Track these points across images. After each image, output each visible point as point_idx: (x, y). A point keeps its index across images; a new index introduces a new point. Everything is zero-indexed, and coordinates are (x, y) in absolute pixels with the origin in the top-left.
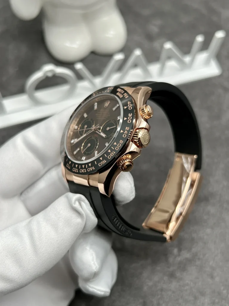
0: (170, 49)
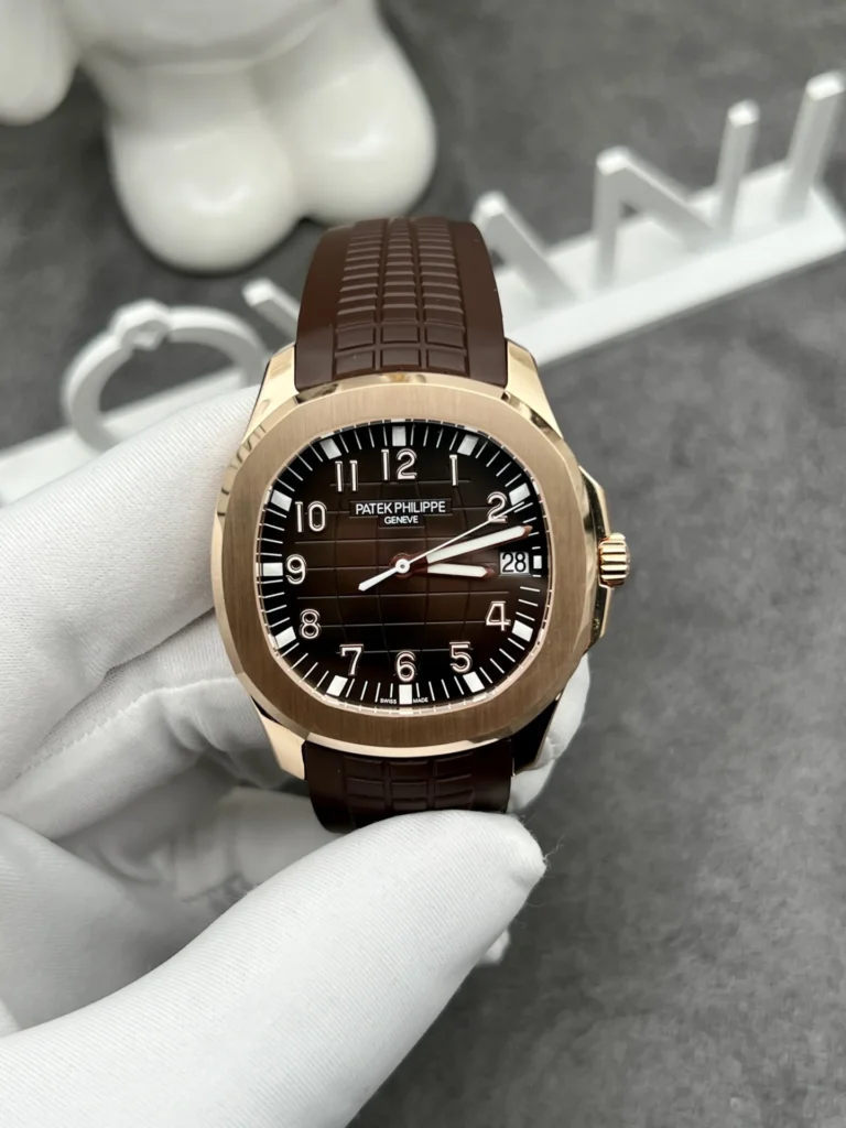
0: (622, 174)
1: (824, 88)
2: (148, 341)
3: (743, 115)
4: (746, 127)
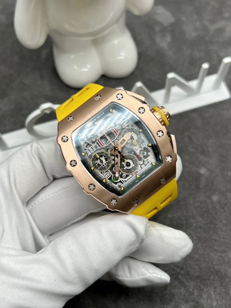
0: (173, 79)
1: (227, 60)
2: (48, 112)
3: (206, 66)
4: (206, 69)
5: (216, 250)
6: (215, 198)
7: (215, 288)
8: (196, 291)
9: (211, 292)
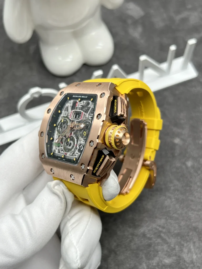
0: (145, 61)
1: (192, 42)
2: (37, 96)
3: (173, 48)
4: (173, 51)
5: (192, 210)
6: (189, 164)
7: (194, 243)
8: (177, 247)
9: (190, 247)
